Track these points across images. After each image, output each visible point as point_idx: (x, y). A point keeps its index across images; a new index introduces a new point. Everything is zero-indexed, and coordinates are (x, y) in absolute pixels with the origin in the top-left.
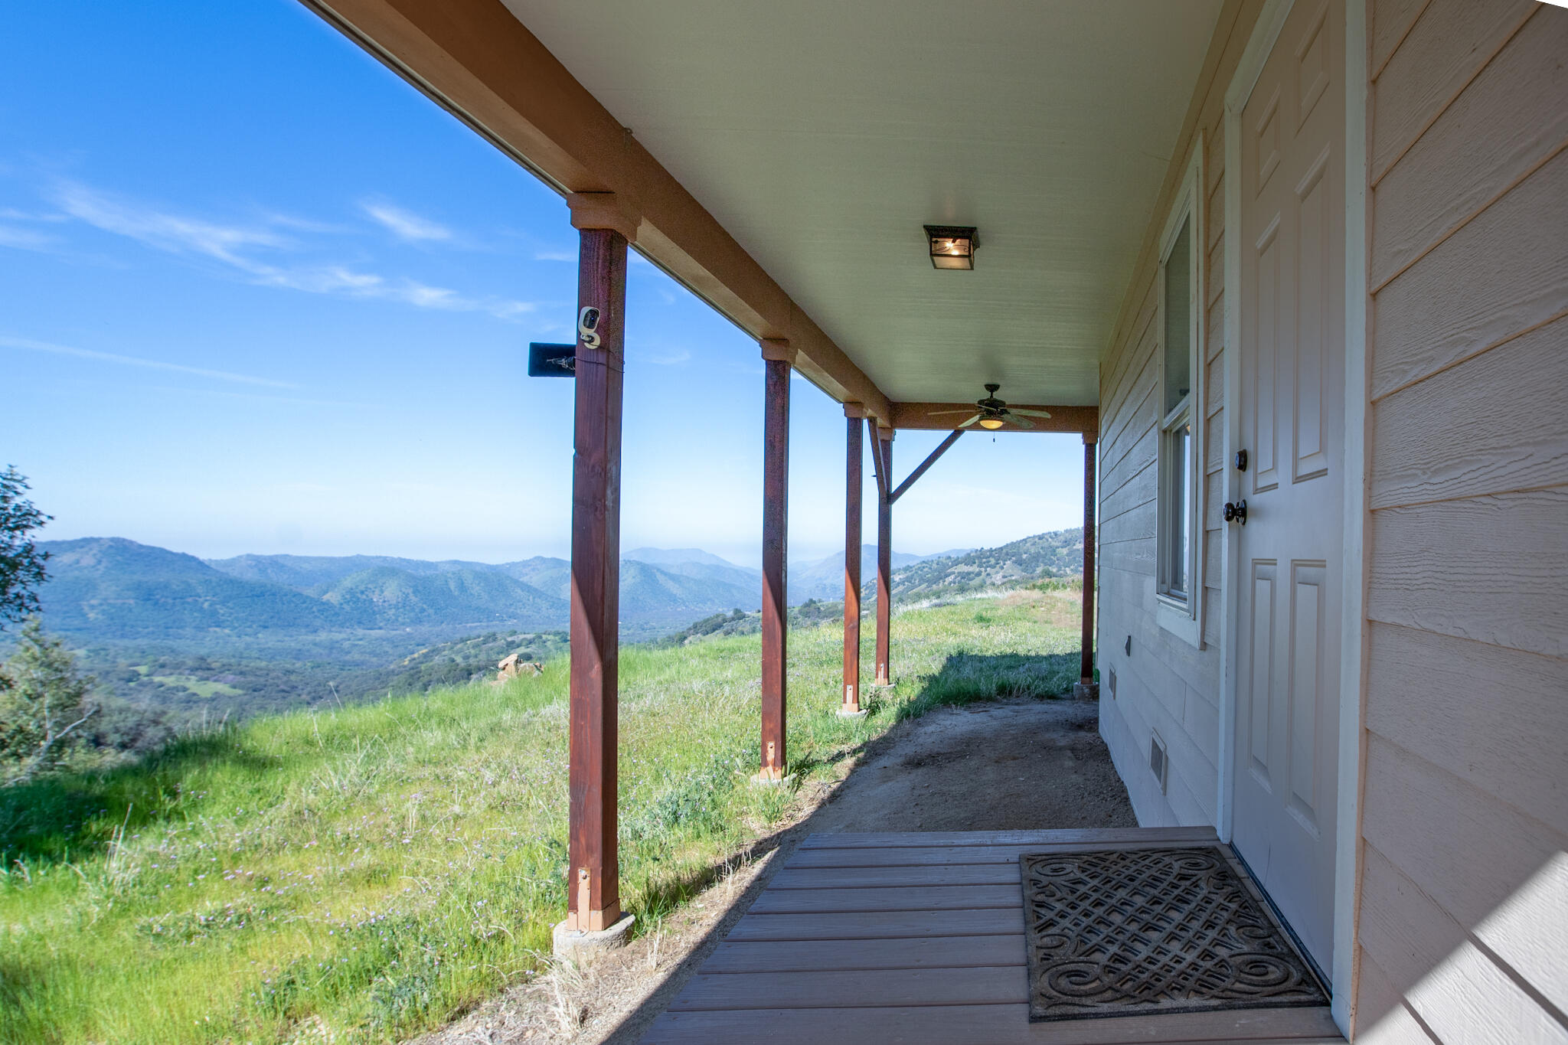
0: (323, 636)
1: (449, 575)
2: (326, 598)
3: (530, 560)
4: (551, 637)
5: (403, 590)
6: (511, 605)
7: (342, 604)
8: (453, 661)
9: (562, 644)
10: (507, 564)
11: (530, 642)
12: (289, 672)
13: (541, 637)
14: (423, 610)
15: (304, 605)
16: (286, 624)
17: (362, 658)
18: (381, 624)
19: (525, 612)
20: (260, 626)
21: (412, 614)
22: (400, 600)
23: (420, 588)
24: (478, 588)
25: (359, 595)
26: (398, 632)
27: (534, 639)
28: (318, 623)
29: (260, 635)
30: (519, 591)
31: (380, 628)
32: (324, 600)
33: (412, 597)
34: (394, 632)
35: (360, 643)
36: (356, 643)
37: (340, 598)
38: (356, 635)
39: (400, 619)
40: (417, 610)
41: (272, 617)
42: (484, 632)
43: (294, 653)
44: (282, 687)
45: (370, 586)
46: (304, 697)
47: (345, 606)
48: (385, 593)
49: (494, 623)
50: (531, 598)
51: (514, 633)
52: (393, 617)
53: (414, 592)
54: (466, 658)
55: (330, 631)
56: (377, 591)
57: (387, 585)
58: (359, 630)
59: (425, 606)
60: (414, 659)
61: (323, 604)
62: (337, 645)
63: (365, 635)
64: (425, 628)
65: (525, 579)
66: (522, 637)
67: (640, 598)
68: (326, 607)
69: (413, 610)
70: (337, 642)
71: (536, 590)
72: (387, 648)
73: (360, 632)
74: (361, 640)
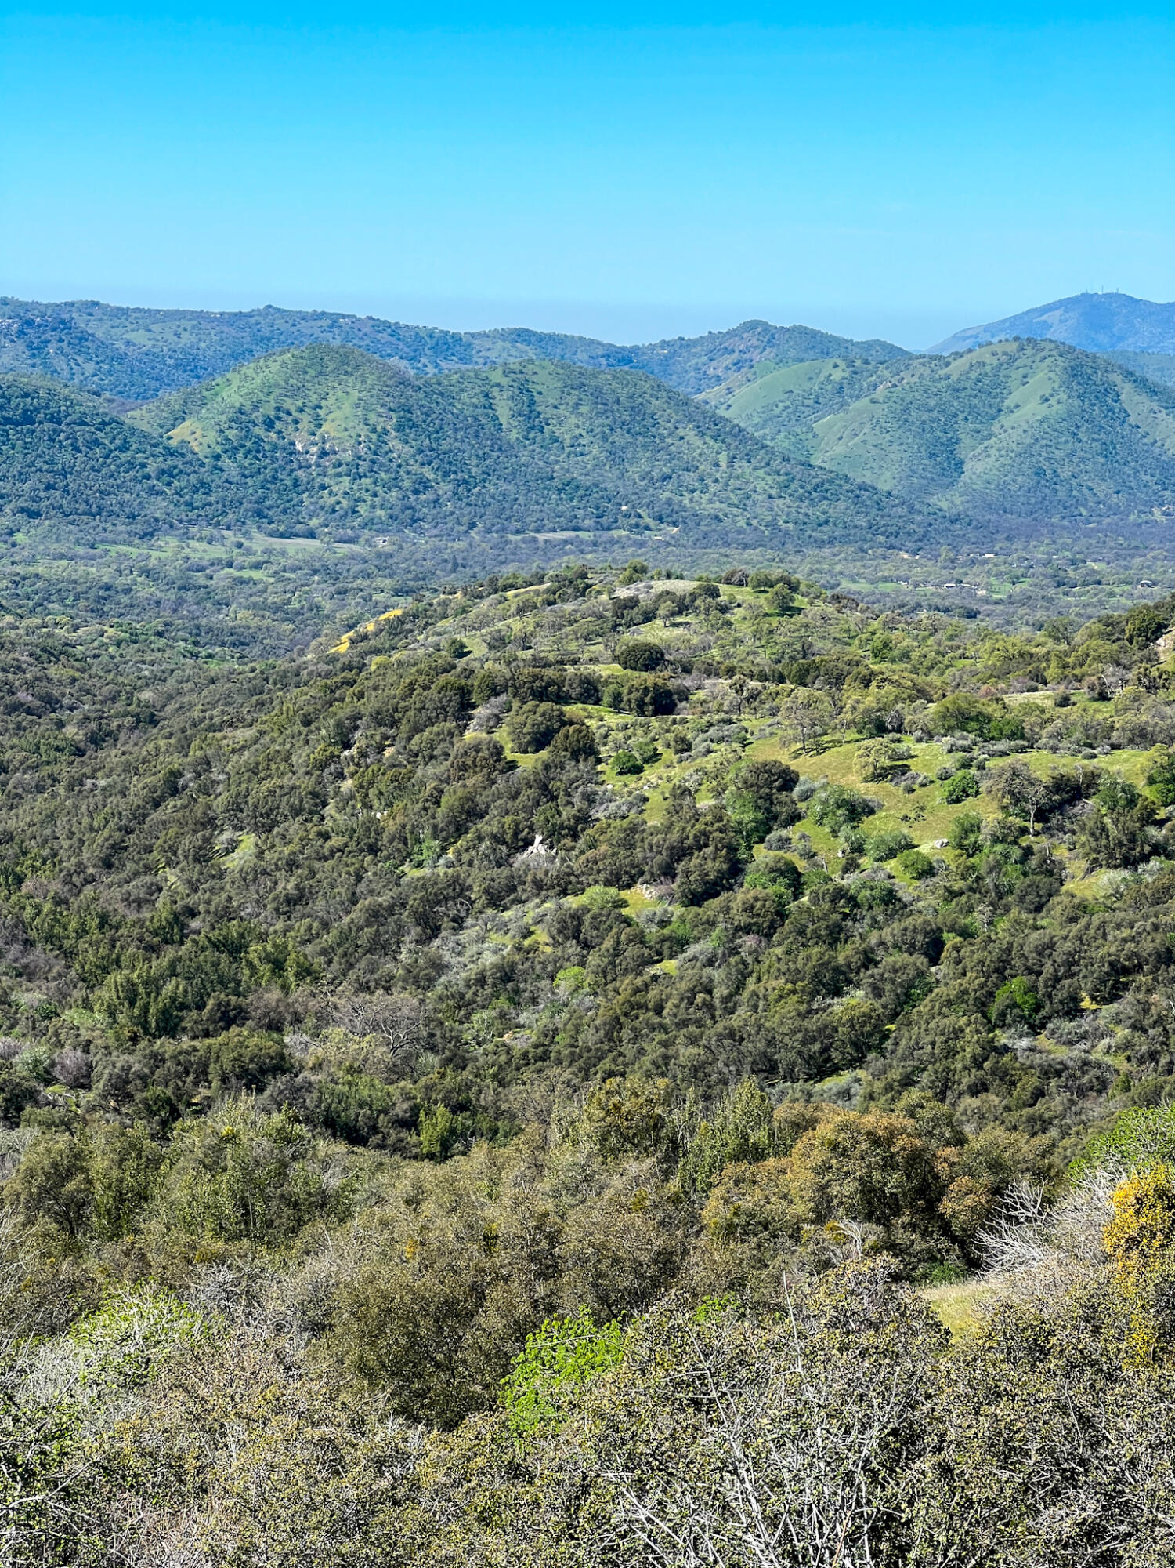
0: (167, 550)
1: (497, 376)
2: (179, 434)
3: (731, 334)
4: (744, 594)
5: (372, 418)
6: (666, 478)
7: (217, 457)
8: (461, 652)
9: (775, 622)
10: (664, 344)
11: (683, 606)
12: (50, 653)
13: (714, 593)
14: (423, 486)
15: (125, 457)
16: (82, 507)
17: (254, 623)
18: (314, 523)
19: (705, 503)
20: (22, 510)
21: (394, 495)
22: (362, 450)
23: (417, 415)
24: (573, 420)
25: (259, 431)
26: (356, 548)
27: (694, 597)
28: (158, 508)
29: (19, 537)
30: (691, 435)
31: (311, 535)
32: (173, 443)
33: (394, 443)
34: (344, 549)
35: (256, 575)
36: (246, 574)
37: (212, 436)
38: (249, 552)
39: (362, 509)
40: (407, 484)
41: (49, 487)
42: (556, 567)
43: (92, 594)
44: (22, 696)
45: (288, 404)
46: (70, 731)
47: (225, 462)
48: (326, 427)
49: (616, 534)
50: (723, 459)
51: (640, 571)
52: (345, 503)
53: (399, 428)
54: (498, 643)
55: (186, 536)
56: (306, 420)
57: (331, 399)
58: (258, 536)
59: (426, 471)
60: (365, 637)
61: (171, 452)
62: (200, 578)
63: (268, 551)
64: (424, 542)
65: (711, 395)
66: (660, 586)
67: (1065, 473)
68: (179, 462)
69: (395, 483)
70: (201, 569)
71: (739, 433)
72: (321, 594)
73: (260, 542)
74: (257, 566)
